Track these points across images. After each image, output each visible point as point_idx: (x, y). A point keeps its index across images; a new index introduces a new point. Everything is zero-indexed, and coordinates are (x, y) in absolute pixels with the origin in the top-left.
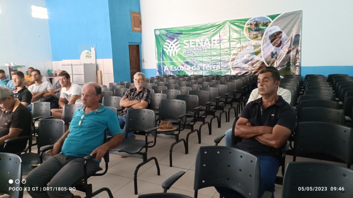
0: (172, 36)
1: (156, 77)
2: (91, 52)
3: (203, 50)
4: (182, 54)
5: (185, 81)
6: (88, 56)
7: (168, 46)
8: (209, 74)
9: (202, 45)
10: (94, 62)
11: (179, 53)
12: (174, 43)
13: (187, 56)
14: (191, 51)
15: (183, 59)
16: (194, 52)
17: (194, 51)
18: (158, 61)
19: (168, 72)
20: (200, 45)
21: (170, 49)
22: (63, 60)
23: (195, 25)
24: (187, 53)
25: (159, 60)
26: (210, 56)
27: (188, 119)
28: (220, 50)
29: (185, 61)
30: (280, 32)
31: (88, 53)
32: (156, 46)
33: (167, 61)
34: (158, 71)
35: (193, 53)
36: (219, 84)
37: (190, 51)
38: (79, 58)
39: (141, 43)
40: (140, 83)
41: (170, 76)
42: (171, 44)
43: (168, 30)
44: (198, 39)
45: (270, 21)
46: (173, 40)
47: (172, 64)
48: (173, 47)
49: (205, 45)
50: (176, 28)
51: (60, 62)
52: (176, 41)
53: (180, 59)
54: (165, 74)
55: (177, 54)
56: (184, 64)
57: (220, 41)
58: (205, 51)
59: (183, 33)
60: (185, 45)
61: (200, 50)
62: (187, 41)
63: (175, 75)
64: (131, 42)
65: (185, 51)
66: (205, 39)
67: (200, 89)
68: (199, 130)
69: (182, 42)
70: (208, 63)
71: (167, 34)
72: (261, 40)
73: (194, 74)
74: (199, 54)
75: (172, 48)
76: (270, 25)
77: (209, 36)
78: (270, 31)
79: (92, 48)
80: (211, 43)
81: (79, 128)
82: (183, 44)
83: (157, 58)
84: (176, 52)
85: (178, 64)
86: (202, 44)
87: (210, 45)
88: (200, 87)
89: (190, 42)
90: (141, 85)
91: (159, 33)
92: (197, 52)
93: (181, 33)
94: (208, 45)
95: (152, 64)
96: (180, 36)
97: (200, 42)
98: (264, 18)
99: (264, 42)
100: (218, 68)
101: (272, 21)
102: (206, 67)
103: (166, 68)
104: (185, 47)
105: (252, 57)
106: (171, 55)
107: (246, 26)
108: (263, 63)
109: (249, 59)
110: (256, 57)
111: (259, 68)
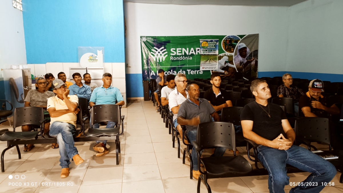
6: (93, 60)
11: (166, 59)
12: (161, 50)
15: (170, 65)
26: (194, 63)
30: (245, 48)
31: (92, 55)
37: (176, 58)
42: (158, 51)
43: (155, 39)
46: (161, 47)
48: (160, 54)
49: (190, 54)
59: (171, 42)
72: (233, 52)
75: (159, 54)
78: (239, 46)
79: (98, 51)
80: (196, 52)
82: (170, 51)
84: (163, 59)
86: (187, 53)
89: (177, 50)
91: (146, 40)
92: (183, 59)
93: (169, 42)
94: (193, 54)
95: (137, 69)
96: (168, 44)
97: (187, 51)
98: (235, 36)
99: (236, 54)
100: (201, 73)
101: (241, 40)
102: (191, 72)
103: (153, 73)
104: (171, 54)
105: (227, 64)
106: (158, 61)
107: (223, 41)
108: (235, 69)
109: (225, 66)
110: (230, 65)
111: (232, 73)
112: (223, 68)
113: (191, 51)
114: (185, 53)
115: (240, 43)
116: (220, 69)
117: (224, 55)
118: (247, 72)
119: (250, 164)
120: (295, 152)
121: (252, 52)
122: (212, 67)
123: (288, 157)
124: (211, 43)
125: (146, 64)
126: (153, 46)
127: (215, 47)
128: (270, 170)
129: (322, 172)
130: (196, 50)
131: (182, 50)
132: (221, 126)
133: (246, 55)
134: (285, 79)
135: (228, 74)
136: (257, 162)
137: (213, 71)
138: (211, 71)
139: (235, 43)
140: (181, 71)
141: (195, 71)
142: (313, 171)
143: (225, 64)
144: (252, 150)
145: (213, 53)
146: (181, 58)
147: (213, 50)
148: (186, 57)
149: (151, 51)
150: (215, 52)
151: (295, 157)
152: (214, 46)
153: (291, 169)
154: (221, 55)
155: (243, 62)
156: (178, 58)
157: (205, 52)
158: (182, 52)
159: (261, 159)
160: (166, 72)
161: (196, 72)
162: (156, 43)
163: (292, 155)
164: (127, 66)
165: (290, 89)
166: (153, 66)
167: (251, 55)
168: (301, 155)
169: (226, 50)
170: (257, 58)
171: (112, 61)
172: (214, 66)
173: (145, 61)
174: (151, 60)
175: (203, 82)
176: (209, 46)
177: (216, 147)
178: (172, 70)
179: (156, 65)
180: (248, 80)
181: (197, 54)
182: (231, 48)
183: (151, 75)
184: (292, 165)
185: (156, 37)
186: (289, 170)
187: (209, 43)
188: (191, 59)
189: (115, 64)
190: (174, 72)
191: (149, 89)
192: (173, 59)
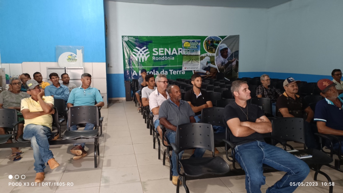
6: (72, 59)
11: (148, 59)
12: (143, 50)
15: (152, 65)
29: (154, 67)
30: (226, 49)
31: (71, 55)
35: (162, 60)
37: (158, 58)
42: (140, 51)
43: (137, 38)
45: (220, 40)
46: (143, 47)
48: (142, 53)
49: (172, 54)
58: (172, 59)
59: (153, 42)
72: (215, 52)
75: (141, 54)
76: (220, 43)
78: (221, 47)
79: (77, 50)
80: (178, 52)
82: (153, 51)
84: (145, 59)
89: (159, 50)
91: (127, 40)
92: (165, 59)
93: (151, 42)
94: (175, 54)
95: (119, 69)
96: (150, 44)
97: (169, 51)
98: (217, 37)
99: (217, 55)
100: (183, 73)
101: (222, 40)
102: (173, 72)
103: (135, 73)
104: (154, 54)
105: (208, 65)
106: (140, 61)
107: (205, 41)
108: (216, 69)
109: (207, 67)
110: (211, 65)
111: (214, 73)
112: (205, 69)
113: (173, 51)
114: (167, 53)
115: (221, 43)
116: (202, 69)
117: (206, 55)
118: (228, 73)
119: (228, 164)
120: (272, 152)
121: (233, 53)
122: (194, 67)
123: (264, 157)
124: (193, 43)
125: (127, 64)
126: (135, 46)
127: (197, 48)
128: (246, 170)
129: (296, 171)
130: (178, 50)
131: (164, 50)
132: (200, 127)
133: (227, 55)
134: (264, 80)
135: (210, 75)
136: (235, 162)
137: (195, 71)
138: (193, 72)
139: (216, 44)
140: (163, 71)
141: (177, 71)
142: (288, 170)
143: (207, 64)
144: (230, 150)
145: (195, 53)
146: (163, 58)
147: (195, 51)
148: (168, 58)
149: (132, 51)
150: (197, 53)
151: (271, 157)
152: (195, 46)
153: (267, 169)
154: (203, 55)
155: (224, 62)
156: (160, 58)
157: (187, 52)
158: (164, 53)
159: (238, 159)
160: (149, 72)
161: (179, 72)
162: (138, 43)
163: (268, 155)
164: (108, 66)
165: (268, 89)
166: (135, 66)
167: (232, 55)
168: (277, 154)
169: (208, 50)
170: (238, 59)
171: (92, 61)
172: (196, 67)
173: (126, 61)
174: (133, 60)
175: (185, 82)
176: (191, 46)
177: (195, 148)
178: (154, 71)
179: (138, 65)
180: (229, 80)
181: (179, 54)
182: (213, 48)
183: (133, 75)
184: (268, 165)
185: (138, 36)
186: (266, 169)
187: (191, 43)
188: (174, 59)
189: (95, 64)
190: (156, 72)
191: (131, 89)
192: (155, 59)
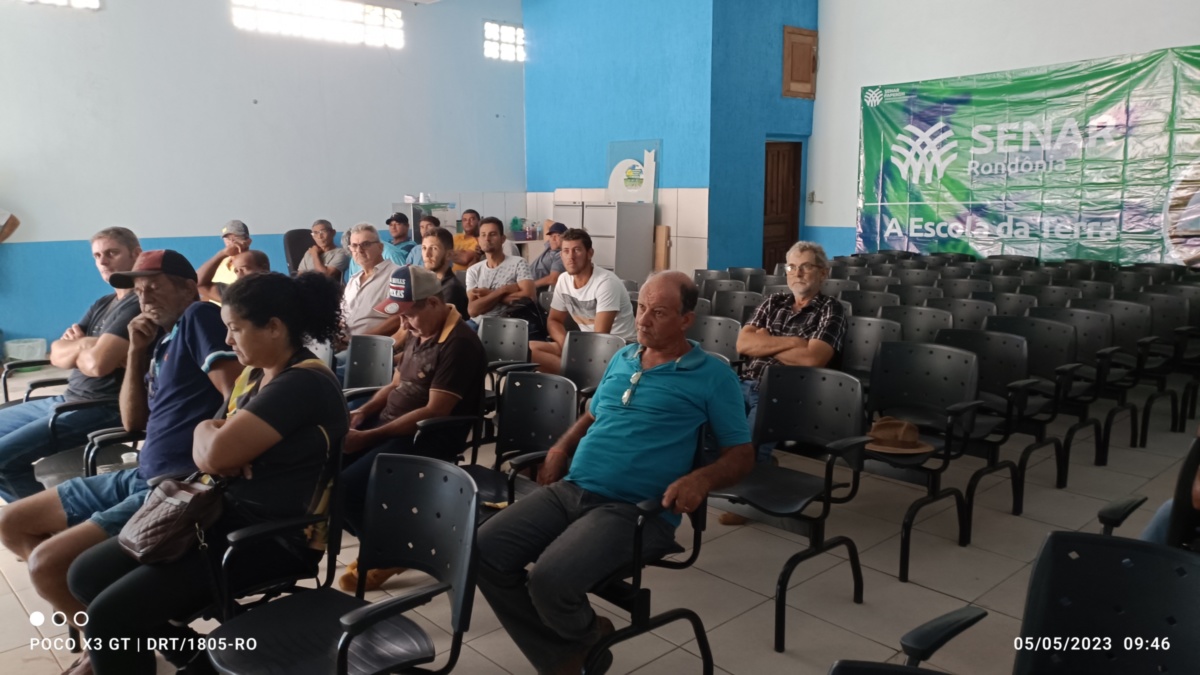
0: (927, 112)
1: (853, 256)
2: (643, 165)
3: (1048, 163)
4: (962, 178)
5: (965, 277)
6: (633, 180)
7: (909, 148)
8: (1067, 257)
9: (1049, 144)
10: (649, 199)
11: (949, 173)
12: (933, 137)
13: (980, 186)
14: (1000, 166)
15: (963, 197)
16: (1010, 170)
17: (1013, 166)
18: (865, 201)
19: (900, 239)
20: (1038, 144)
21: (913, 159)
22: (558, 191)
23: (1024, 70)
24: (981, 175)
25: (869, 196)
26: (1078, 188)
27: (980, 420)
28: (1125, 165)
29: (970, 203)
31: (633, 167)
32: (862, 148)
33: (898, 202)
34: (861, 236)
35: (1007, 172)
36: (1112, 297)
37: (993, 165)
38: (605, 185)
39: (808, 136)
40: (806, 277)
41: (907, 255)
42: (919, 141)
43: (914, 90)
44: (1034, 122)
46: (932, 125)
47: (920, 211)
48: (926, 150)
49: (1058, 146)
50: (945, 81)
51: (551, 194)
52: (943, 130)
53: (954, 194)
54: (886, 248)
55: (940, 175)
56: (965, 216)
57: (1127, 130)
58: (1057, 168)
59: (975, 98)
60: (977, 144)
61: (1037, 163)
62: (988, 128)
63: (926, 254)
64: (774, 132)
65: (974, 165)
66: (1063, 122)
67: (1031, 314)
68: (1017, 463)
69: (963, 132)
70: (1068, 213)
71: (909, 102)
73: (1005, 253)
74: (1033, 177)
75: (923, 153)
77: (1080, 109)
79: (646, 152)
80: (1086, 136)
81: (623, 411)
82: (970, 138)
83: (861, 191)
84: (938, 170)
85: (941, 214)
86: (1046, 141)
87: (1080, 145)
88: (1031, 303)
89: (999, 134)
90: (808, 284)
91: (879, 102)
92: (1023, 169)
93: (964, 99)
96: (960, 109)
97: (1043, 132)
104: (974, 151)
106: (916, 180)
113: (1063, 132)
130: (1088, 127)
131: (1019, 132)
158: (1018, 142)
188: (1064, 169)
192: (979, 170)
